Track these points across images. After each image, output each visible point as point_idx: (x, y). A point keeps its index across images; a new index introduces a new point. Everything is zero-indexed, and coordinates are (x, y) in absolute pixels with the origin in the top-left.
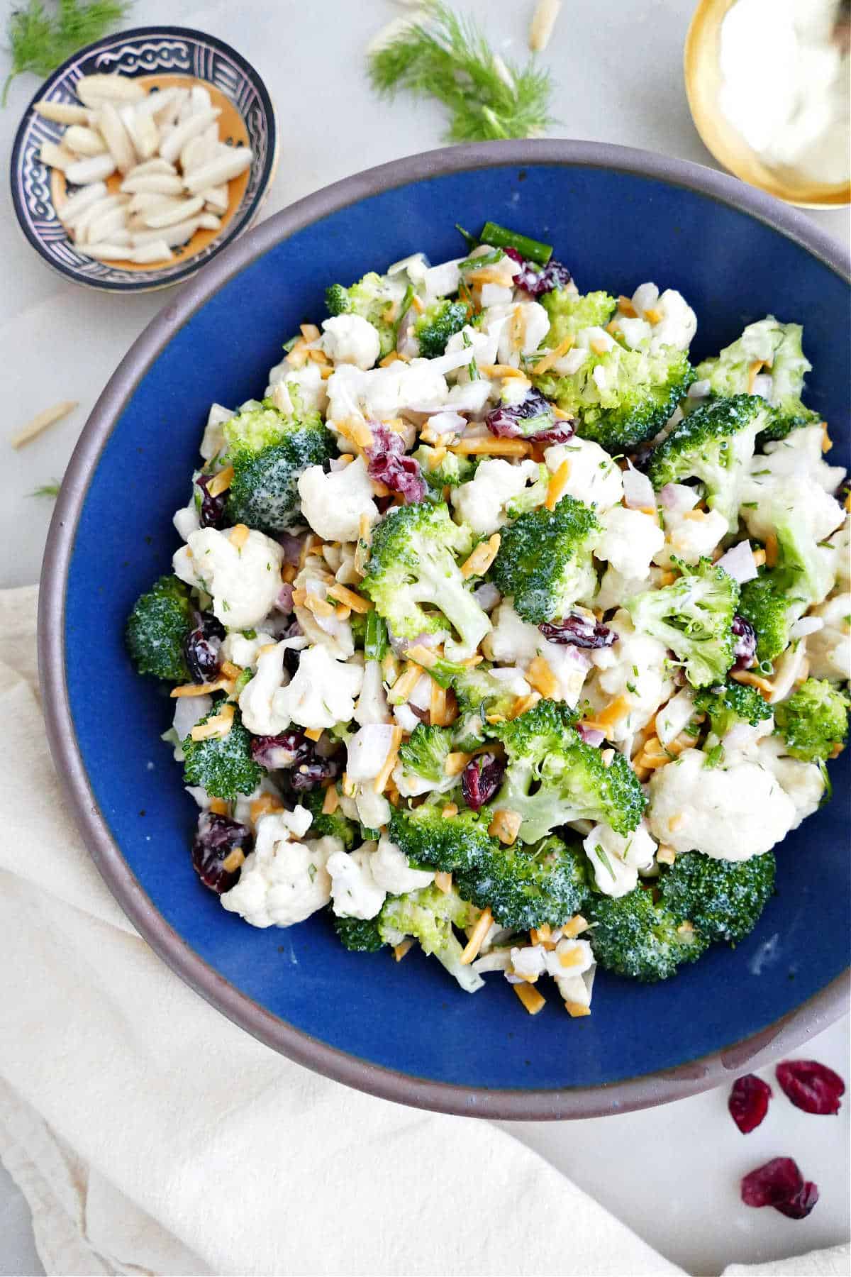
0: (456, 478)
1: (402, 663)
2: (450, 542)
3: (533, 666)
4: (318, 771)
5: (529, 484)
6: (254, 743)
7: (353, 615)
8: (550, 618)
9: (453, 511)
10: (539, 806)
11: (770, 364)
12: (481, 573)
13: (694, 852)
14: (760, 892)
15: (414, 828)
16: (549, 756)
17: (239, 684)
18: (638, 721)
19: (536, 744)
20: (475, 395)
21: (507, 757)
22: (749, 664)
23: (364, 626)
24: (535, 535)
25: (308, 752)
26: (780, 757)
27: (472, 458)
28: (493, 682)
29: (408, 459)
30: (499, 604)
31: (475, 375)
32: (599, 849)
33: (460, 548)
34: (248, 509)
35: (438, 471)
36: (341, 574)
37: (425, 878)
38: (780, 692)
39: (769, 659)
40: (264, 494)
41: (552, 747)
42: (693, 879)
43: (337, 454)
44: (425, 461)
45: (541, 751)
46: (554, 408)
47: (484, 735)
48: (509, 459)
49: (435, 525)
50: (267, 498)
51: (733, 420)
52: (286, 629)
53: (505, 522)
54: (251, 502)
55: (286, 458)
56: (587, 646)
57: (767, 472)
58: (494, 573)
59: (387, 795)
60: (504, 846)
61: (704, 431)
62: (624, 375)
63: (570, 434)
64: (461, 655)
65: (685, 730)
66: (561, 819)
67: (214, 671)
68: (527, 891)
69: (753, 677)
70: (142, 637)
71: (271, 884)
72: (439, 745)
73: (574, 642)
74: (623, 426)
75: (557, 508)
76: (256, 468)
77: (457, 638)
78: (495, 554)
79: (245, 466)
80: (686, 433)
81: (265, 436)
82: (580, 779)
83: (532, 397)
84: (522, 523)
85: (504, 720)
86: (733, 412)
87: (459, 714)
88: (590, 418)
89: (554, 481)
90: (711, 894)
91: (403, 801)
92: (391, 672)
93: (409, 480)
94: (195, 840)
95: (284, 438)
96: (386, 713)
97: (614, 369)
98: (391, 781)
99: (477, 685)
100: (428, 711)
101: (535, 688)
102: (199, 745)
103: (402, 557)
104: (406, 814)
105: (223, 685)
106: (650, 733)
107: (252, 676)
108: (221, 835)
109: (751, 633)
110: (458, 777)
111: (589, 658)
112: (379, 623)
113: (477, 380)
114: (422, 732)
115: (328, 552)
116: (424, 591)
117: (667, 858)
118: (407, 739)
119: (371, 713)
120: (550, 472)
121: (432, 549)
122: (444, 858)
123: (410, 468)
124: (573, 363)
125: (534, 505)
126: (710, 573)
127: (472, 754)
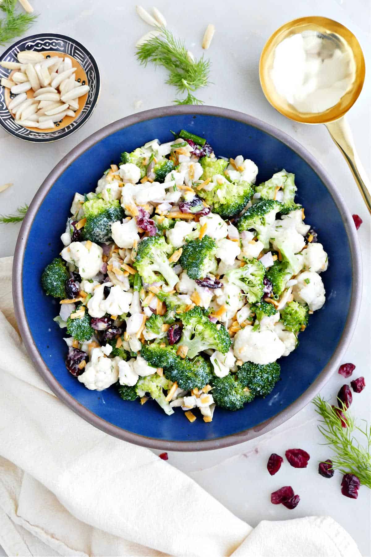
0: (168, 227)
1: (147, 292)
2: (165, 250)
3: (193, 295)
4: (115, 331)
5: (194, 230)
6: (92, 320)
7: (130, 275)
8: (199, 278)
9: (166, 239)
10: (194, 344)
11: (283, 187)
12: (176, 262)
13: (249, 362)
14: (272, 377)
15: (150, 351)
16: (198, 325)
17: (87, 299)
18: (230, 315)
19: (193, 320)
20: (175, 197)
21: (183, 325)
22: (269, 295)
23: (134, 279)
24: (195, 249)
25: (111, 324)
26: (283, 330)
27: (174, 219)
28: (179, 300)
29: (151, 220)
30: (182, 272)
31: (176, 189)
32: (215, 360)
33: (168, 252)
34: (91, 235)
35: (161, 224)
36: (126, 260)
37: (153, 370)
38: (281, 306)
39: (277, 294)
40: (98, 230)
41: (199, 322)
42: (248, 371)
43: (125, 216)
44: (157, 221)
45: (195, 324)
46: (204, 203)
47: (175, 318)
48: (186, 220)
49: (160, 244)
50: (99, 231)
51: (264, 210)
52: (104, 279)
53: (184, 243)
54: (92, 233)
55: (107, 217)
56: (212, 288)
57: (281, 226)
58: (180, 261)
59: (140, 340)
60: (182, 359)
61: (255, 214)
62: (228, 192)
63: (209, 212)
64: (168, 290)
65: (247, 319)
66: (202, 349)
67: (77, 294)
68: (190, 375)
69: (272, 300)
70: (49, 281)
71: (97, 372)
72: (159, 321)
73: (207, 286)
74: (227, 210)
75: (203, 239)
76: (95, 220)
77: (167, 284)
78: (180, 255)
79: (91, 220)
80: (249, 214)
81: (99, 209)
82: (208, 333)
83: (196, 199)
84: (190, 244)
85: (182, 312)
86: (264, 208)
87: (167, 311)
88: (216, 206)
89: (202, 229)
90: (254, 377)
91: (146, 342)
92: (143, 295)
93: (151, 228)
94: (67, 357)
95: (106, 210)
96: (140, 310)
97: (224, 191)
98: (142, 335)
99: (173, 301)
100: (156, 310)
101: (193, 302)
102: (73, 321)
103: (148, 256)
104: (147, 347)
105: (80, 299)
106: (235, 319)
107: (92, 296)
108: (78, 355)
109: (270, 285)
110: (166, 333)
111: (213, 292)
112: (139, 278)
113: (176, 191)
114: (154, 317)
115: (121, 252)
116: (156, 267)
117: (240, 364)
118: (148, 319)
119: (135, 310)
120: (201, 226)
121: (159, 253)
122: (160, 362)
123: (151, 223)
124: (210, 187)
125: (195, 238)
126: (256, 263)
127: (171, 324)
